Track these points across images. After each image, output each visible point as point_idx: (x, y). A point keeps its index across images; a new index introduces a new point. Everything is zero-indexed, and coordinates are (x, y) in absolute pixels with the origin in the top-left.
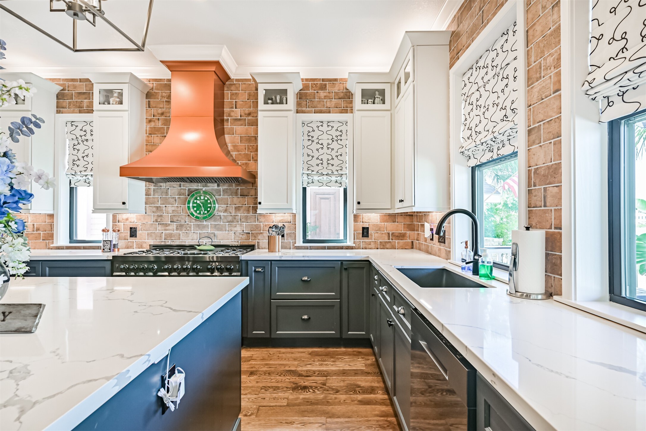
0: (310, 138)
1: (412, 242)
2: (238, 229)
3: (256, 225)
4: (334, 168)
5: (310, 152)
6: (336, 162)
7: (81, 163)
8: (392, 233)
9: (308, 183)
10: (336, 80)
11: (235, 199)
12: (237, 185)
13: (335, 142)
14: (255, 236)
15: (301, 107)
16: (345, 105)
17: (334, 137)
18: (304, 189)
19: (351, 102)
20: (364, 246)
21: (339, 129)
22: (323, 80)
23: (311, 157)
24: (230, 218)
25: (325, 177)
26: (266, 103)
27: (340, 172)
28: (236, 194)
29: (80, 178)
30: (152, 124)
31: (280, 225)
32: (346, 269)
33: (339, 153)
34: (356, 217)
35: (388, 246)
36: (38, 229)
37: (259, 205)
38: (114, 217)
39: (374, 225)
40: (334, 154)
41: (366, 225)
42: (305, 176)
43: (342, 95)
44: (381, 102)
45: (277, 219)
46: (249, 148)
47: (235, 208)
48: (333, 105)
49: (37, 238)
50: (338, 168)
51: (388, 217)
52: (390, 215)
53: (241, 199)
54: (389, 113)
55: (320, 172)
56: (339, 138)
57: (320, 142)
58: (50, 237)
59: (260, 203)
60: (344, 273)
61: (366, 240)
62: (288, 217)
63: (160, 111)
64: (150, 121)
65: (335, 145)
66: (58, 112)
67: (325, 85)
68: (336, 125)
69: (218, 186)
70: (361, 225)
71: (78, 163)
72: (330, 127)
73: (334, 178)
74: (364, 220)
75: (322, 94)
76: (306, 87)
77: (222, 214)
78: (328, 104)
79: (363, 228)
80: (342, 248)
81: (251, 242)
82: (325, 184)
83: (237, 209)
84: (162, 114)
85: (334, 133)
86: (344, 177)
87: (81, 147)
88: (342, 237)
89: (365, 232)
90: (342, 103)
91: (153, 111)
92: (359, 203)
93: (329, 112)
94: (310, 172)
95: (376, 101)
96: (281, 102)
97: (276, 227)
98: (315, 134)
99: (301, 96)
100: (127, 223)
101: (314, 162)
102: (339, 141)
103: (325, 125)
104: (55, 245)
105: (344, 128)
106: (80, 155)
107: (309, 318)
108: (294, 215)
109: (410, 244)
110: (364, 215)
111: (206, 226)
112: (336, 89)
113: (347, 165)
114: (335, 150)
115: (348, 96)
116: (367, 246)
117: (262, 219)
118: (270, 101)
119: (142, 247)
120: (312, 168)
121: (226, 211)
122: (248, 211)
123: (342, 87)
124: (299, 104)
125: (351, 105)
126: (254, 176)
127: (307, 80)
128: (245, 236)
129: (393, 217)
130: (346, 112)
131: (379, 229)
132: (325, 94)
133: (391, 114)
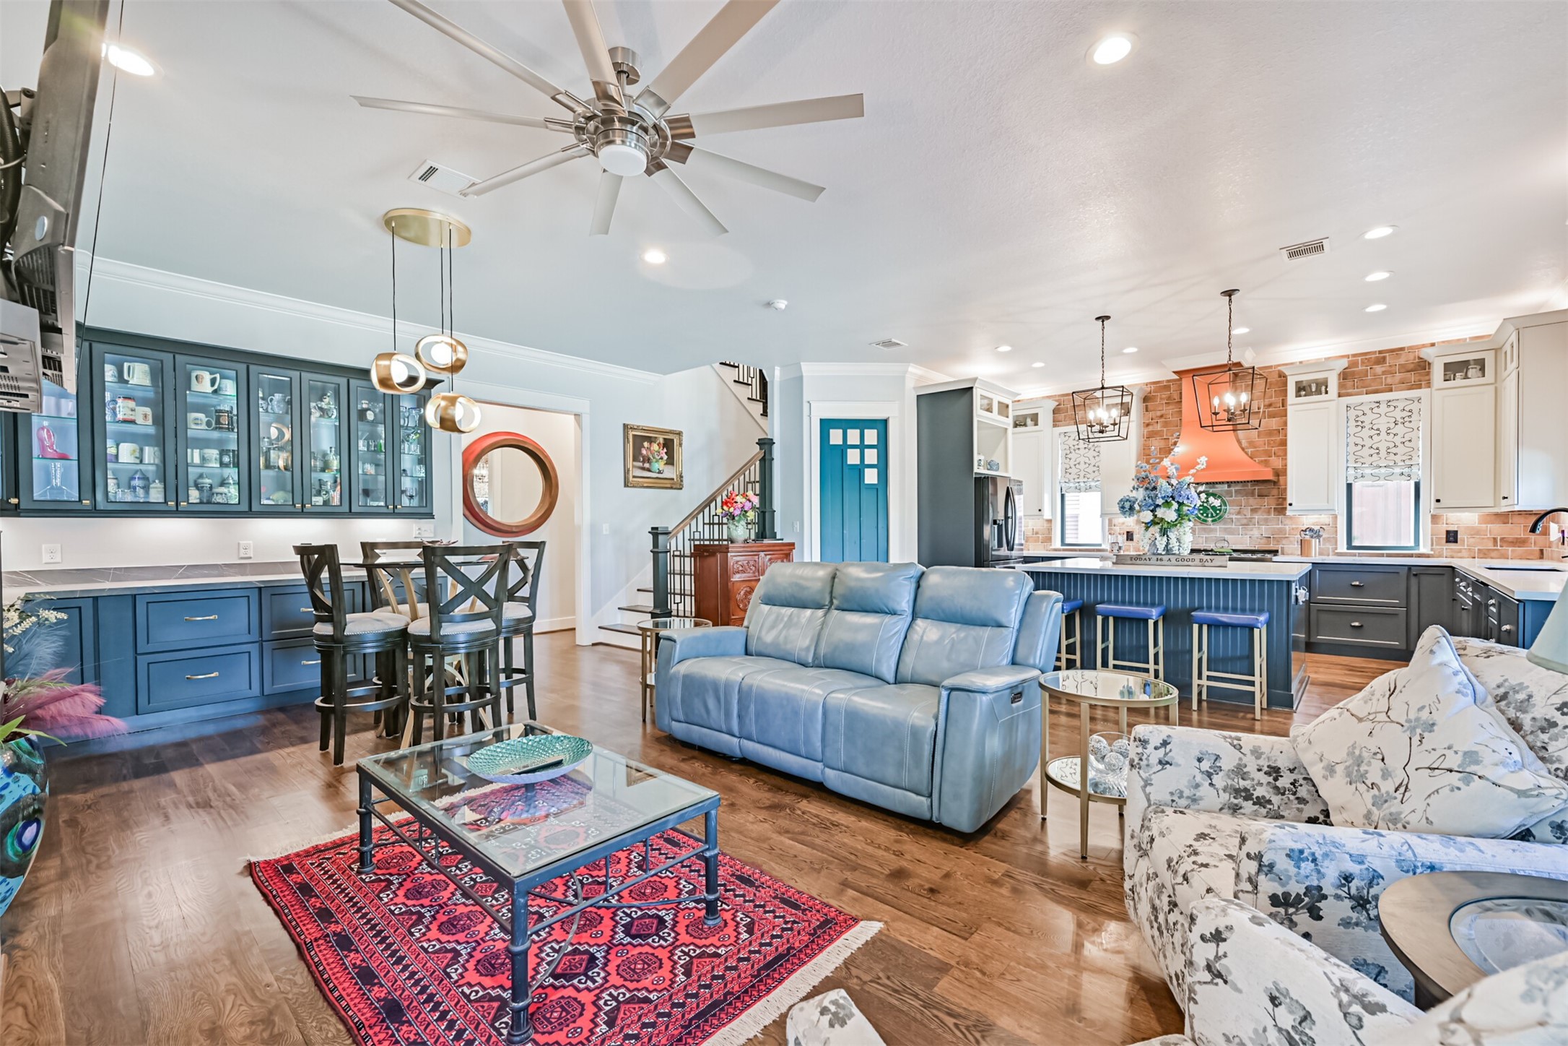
0: (1359, 423)
1: (1542, 551)
2: (1256, 533)
3: (1279, 529)
4: (1397, 458)
5: (1359, 441)
6: (1401, 449)
7: (1073, 470)
8: (1502, 539)
9: (1356, 478)
10: (1402, 349)
11: (1251, 500)
12: (1252, 486)
13: (1400, 426)
14: (1278, 541)
15: (1346, 389)
16: (1417, 379)
17: (1398, 419)
18: (1349, 486)
19: (1428, 374)
20: (1449, 554)
21: (1407, 409)
22: (1380, 352)
23: (1360, 447)
24: (1245, 521)
25: (1383, 470)
26: (1298, 395)
27: (1408, 462)
28: (1253, 495)
29: (1071, 485)
30: (1150, 428)
31: (1316, 528)
32: (1415, 575)
33: (1407, 438)
34: (1435, 518)
35: (1493, 554)
36: (1037, 533)
37: (1288, 507)
38: (1110, 521)
39: (1467, 528)
40: (1398, 440)
41: (1451, 528)
42: (1351, 471)
43: (1412, 366)
44: (1480, 374)
45: (1309, 521)
46: (1269, 444)
47: (1252, 510)
48: (1397, 381)
49: (1037, 540)
50: (1404, 458)
51: (1493, 517)
52: (1497, 515)
53: (1259, 500)
54: (1492, 388)
55: (1374, 464)
56: (1407, 419)
57: (1375, 427)
58: (1048, 539)
59: (1290, 505)
60: (1414, 581)
61: (1452, 546)
62: (1325, 519)
63: (1159, 413)
64: (1148, 425)
65: (1400, 429)
66: (1055, 426)
67: (1384, 358)
68: (1401, 405)
69: (1229, 486)
70: (1443, 528)
71: (1070, 471)
72: (1392, 408)
73: (1398, 470)
74: (1449, 522)
75: (1379, 369)
76: (1353, 364)
77: (1234, 517)
78: (1389, 381)
79: (1448, 532)
80: (1411, 556)
81: (1272, 547)
82: (1382, 478)
83: (1254, 511)
84: (1162, 416)
85: (1398, 414)
86: (1414, 469)
87: (1073, 456)
88: (1412, 544)
89: (1452, 537)
90: (1412, 377)
91: (1151, 414)
92: (1438, 501)
93: (1391, 390)
94: (1358, 465)
95: (1469, 375)
96: (1318, 392)
97: (1311, 530)
98: (1367, 420)
99: (1345, 376)
100: (1124, 527)
101: (1366, 452)
102: (1406, 424)
103: (1383, 406)
104: (1053, 547)
105: (1415, 407)
106: (1072, 463)
107: (1361, 626)
108: (1335, 517)
109: (1538, 554)
110: (1450, 514)
111: (1215, 530)
112: (1402, 361)
113: (1420, 453)
114: (1401, 435)
115: (1423, 366)
116: (1455, 555)
117: (1287, 522)
118: (1303, 393)
119: (1139, 550)
120: (1362, 460)
121: (1239, 513)
122: (1269, 513)
123: (1411, 356)
124: (1341, 386)
125: (1427, 378)
126: (1281, 473)
127: (1354, 355)
128: (1264, 541)
129: (1504, 517)
130: (1419, 387)
131: (1474, 532)
132: (1384, 369)
133: (1496, 388)
